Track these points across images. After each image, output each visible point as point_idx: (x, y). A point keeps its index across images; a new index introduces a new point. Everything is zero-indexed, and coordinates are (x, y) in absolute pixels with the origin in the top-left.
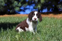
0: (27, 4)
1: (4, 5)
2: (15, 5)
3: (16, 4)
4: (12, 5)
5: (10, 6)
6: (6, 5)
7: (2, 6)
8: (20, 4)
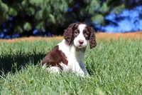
0: (123, 6)
1: (66, 10)
2: (93, 9)
3: (95, 7)
4: (87, 9)
5: (81, 13)
6: (71, 10)
7: (62, 13)
8: (105, 8)
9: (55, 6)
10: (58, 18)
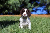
0: (39, 6)
7: (18, 7)
8: (33, 6)
9: (16, 5)
10: (17, 9)
